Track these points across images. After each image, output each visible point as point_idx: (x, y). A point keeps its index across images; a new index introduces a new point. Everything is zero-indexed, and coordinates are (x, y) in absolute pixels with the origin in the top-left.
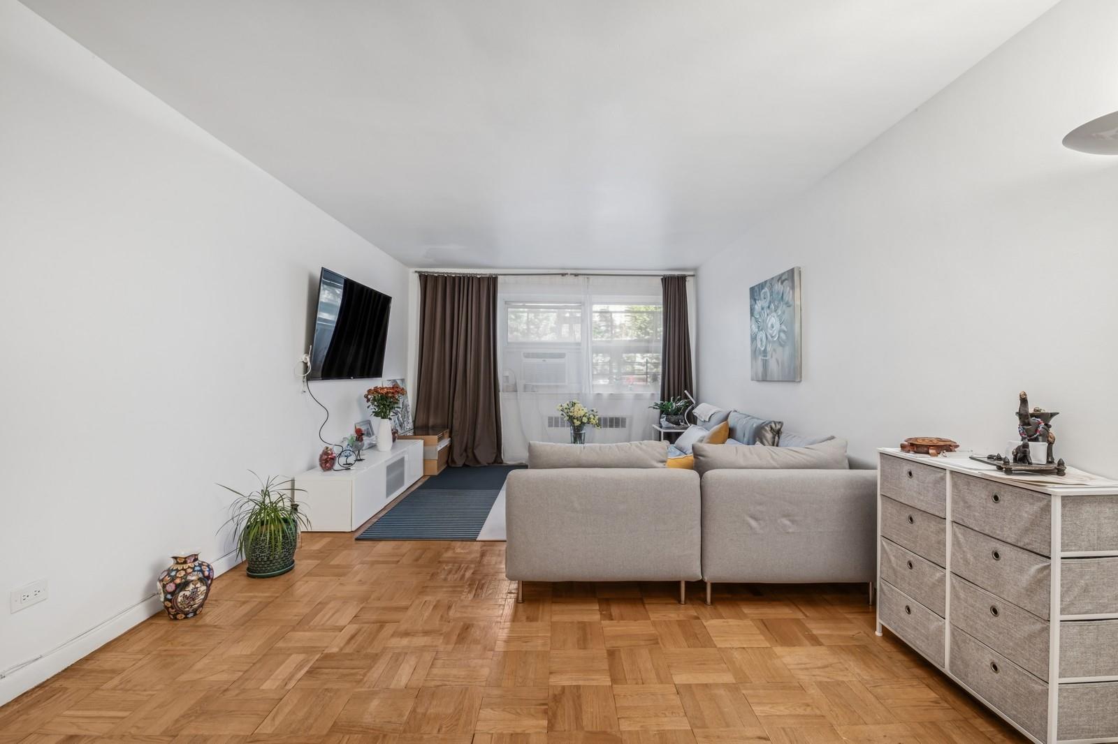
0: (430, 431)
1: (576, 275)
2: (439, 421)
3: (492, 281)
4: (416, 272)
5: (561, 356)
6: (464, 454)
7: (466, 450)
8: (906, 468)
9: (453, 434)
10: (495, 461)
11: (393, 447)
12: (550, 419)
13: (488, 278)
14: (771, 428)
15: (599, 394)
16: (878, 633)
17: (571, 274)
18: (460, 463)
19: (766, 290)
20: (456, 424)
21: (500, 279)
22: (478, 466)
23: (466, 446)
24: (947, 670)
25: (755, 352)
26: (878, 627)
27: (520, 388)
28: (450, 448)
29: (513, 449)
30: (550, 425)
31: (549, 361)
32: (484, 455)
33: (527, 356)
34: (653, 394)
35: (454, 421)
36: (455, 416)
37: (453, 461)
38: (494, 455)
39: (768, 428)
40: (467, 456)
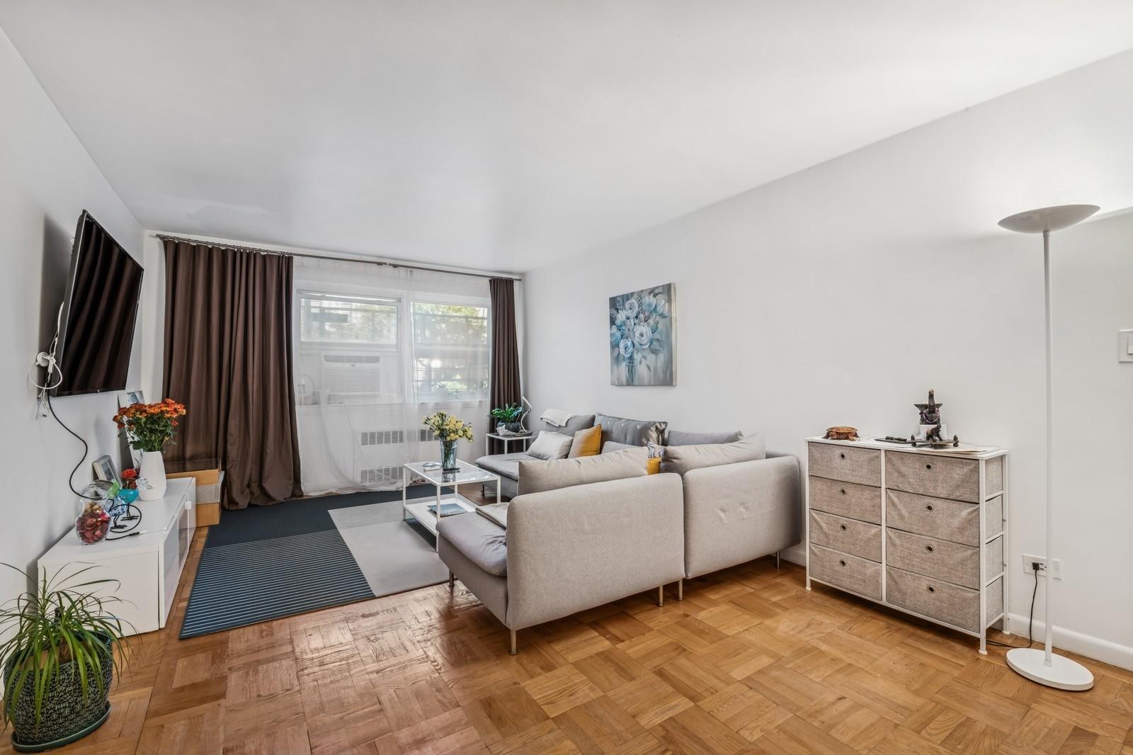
0: (188, 465)
1: (395, 266)
2: (201, 449)
3: (284, 264)
4: (158, 236)
5: (376, 360)
6: (247, 491)
7: (249, 486)
8: (838, 452)
9: (228, 467)
10: (293, 495)
12: (364, 435)
13: (279, 256)
14: (657, 428)
15: (422, 403)
16: (808, 588)
17: (390, 265)
18: (243, 503)
19: (633, 300)
20: (233, 451)
21: (296, 260)
22: (271, 504)
23: (250, 479)
24: (884, 602)
25: (617, 359)
26: (808, 583)
27: (323, 399)
28: (226, 485)
29: (316, 480)
30: (364, 443)
31: (358, 365)
32: (276, 487)
33: (328, 359)
34: (480, 402)
35: (229, 447)
36: (230, 440)
37: (232, 501)
38: (291, 487)
39: (653, 429)
40: (252, 493)
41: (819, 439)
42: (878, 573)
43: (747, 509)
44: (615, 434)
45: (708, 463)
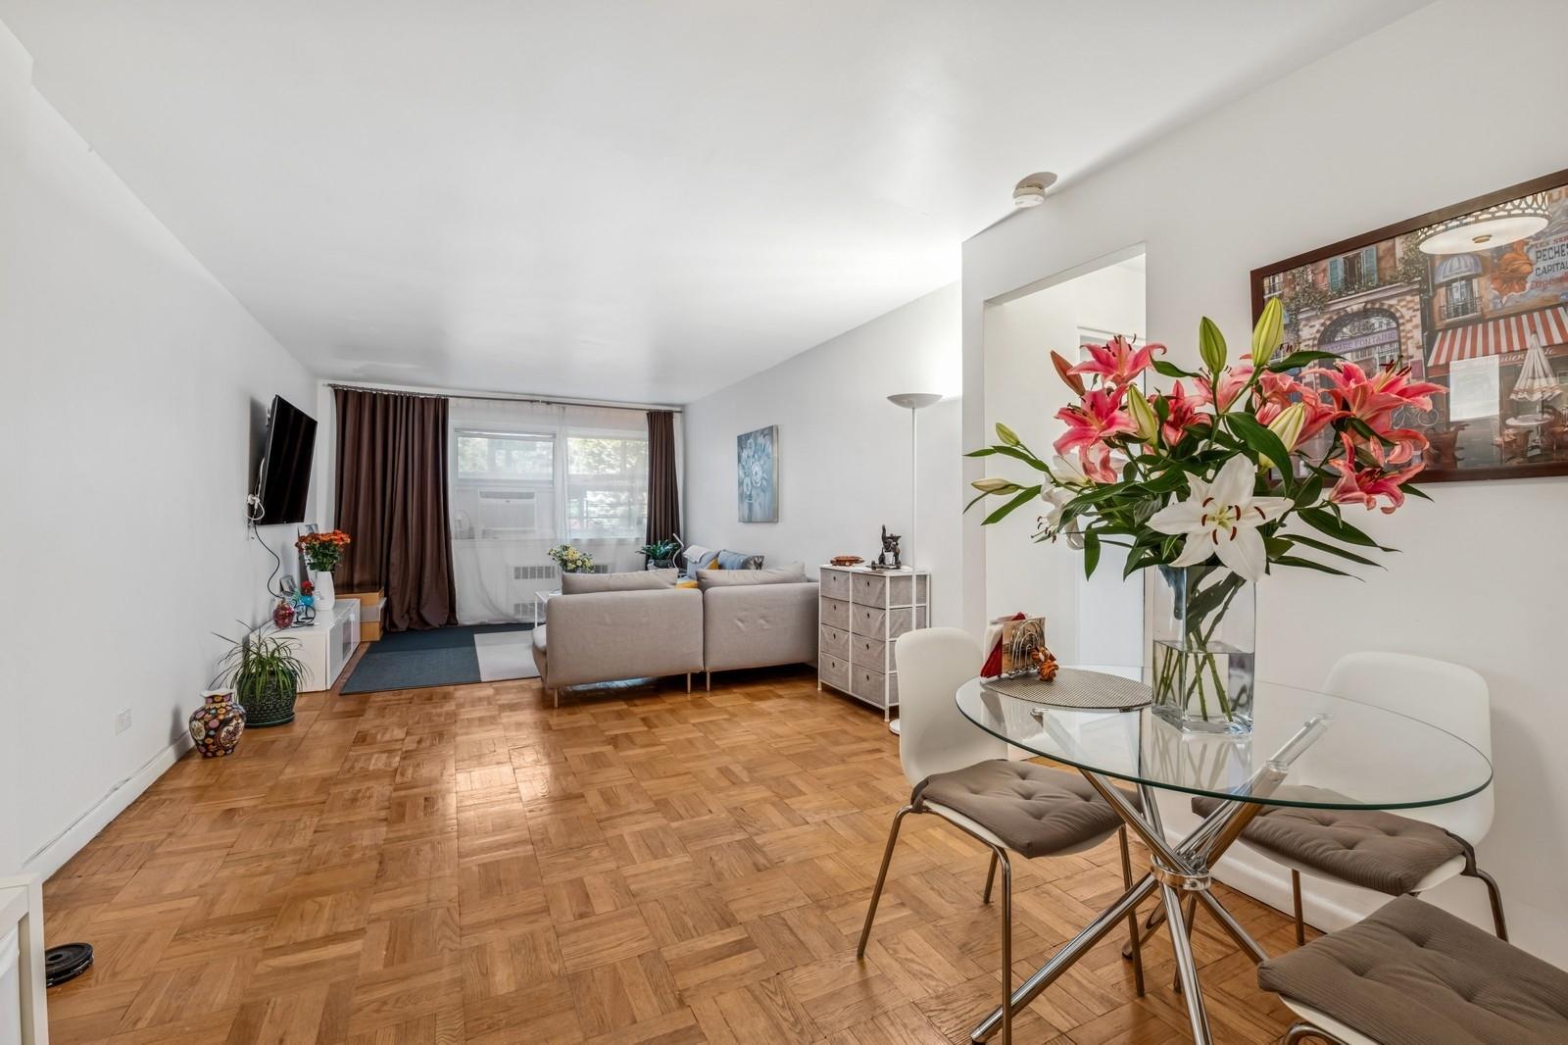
0: (355, 590)
1: (548, 403)
2: (367, 577)
3: (441, 405)
4: (330, 385)
5: (530, 496)
6: (406, 616)
7: (408, 612)
8: (833, 574)
9: (390, 593)
10: (448, 623)
11: (336, 606)
12: (517, 569)
13: (436, 399)
14: (755, 562)
15: (576, 540)
16: (819, 689)
17: (543, 402)
18: (402, 626)
19: (751, 440)
20: (395, 580)
21: (452, 402)
22: (427, 628)
23: (409, 606)
24: (850, 693)
25: (742, 496)
26: (820, 684)
27: (478, 532)
28: (387, 610)
29: (469, 610)
30: (517, 577)
31: (513, 501)
32: (433, 615)
33: (487, 495)
34: (638, 539)
35: (391, 576)
36: (392, 569)
37: (393, 624)
38: (447, 616)
39: (752, 562)
40: (411, 619)
41: (829, 566)
42: (847, 670)
43: (767, 621)
44: (727, 565)
45: (733, 582)
